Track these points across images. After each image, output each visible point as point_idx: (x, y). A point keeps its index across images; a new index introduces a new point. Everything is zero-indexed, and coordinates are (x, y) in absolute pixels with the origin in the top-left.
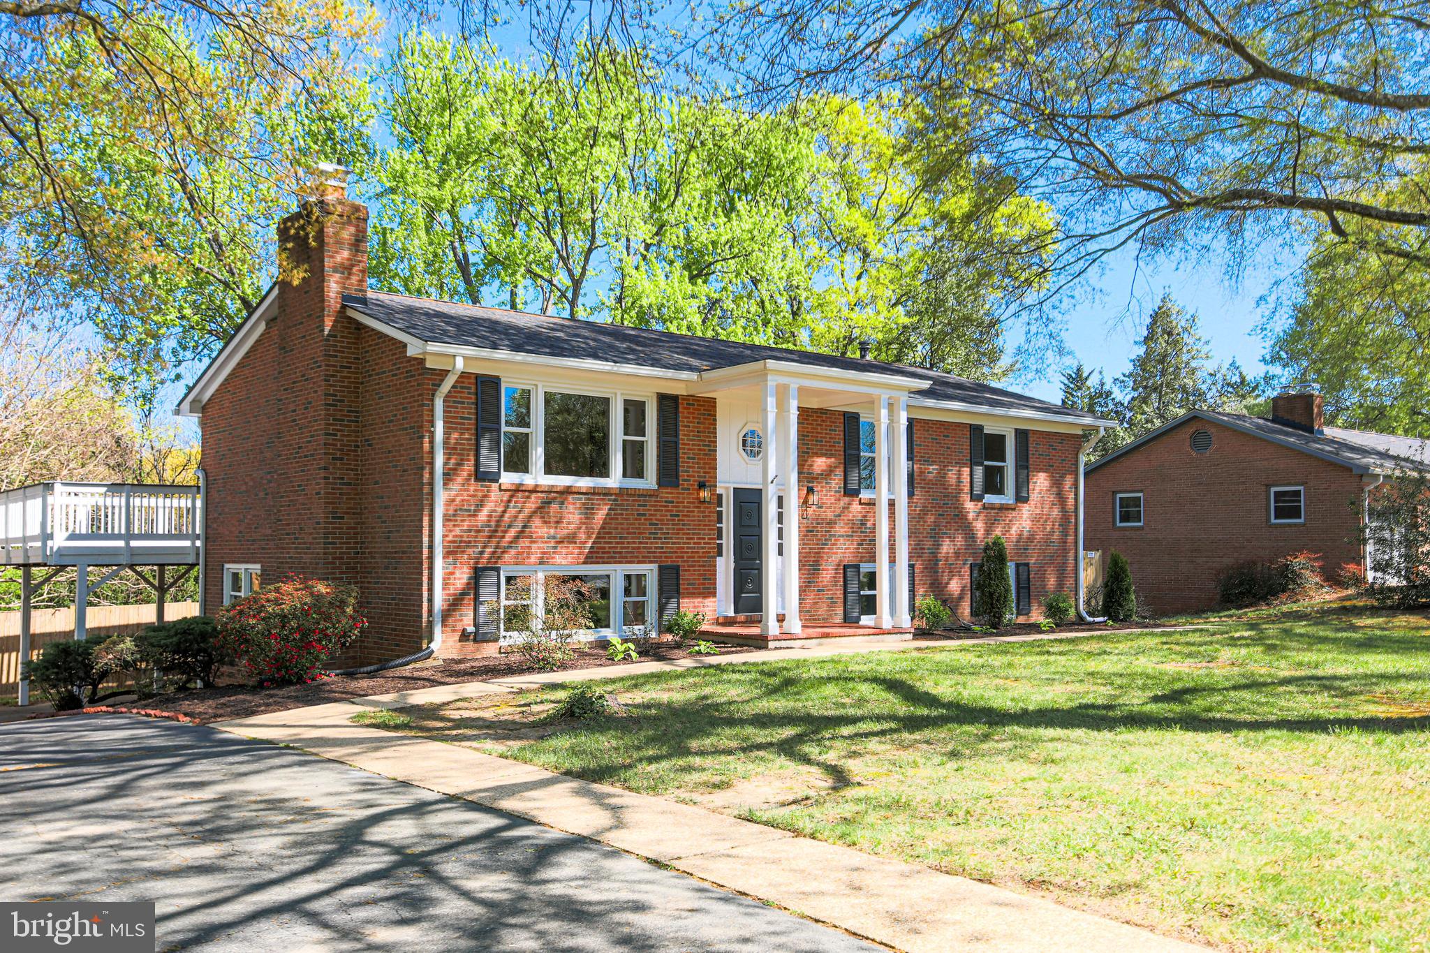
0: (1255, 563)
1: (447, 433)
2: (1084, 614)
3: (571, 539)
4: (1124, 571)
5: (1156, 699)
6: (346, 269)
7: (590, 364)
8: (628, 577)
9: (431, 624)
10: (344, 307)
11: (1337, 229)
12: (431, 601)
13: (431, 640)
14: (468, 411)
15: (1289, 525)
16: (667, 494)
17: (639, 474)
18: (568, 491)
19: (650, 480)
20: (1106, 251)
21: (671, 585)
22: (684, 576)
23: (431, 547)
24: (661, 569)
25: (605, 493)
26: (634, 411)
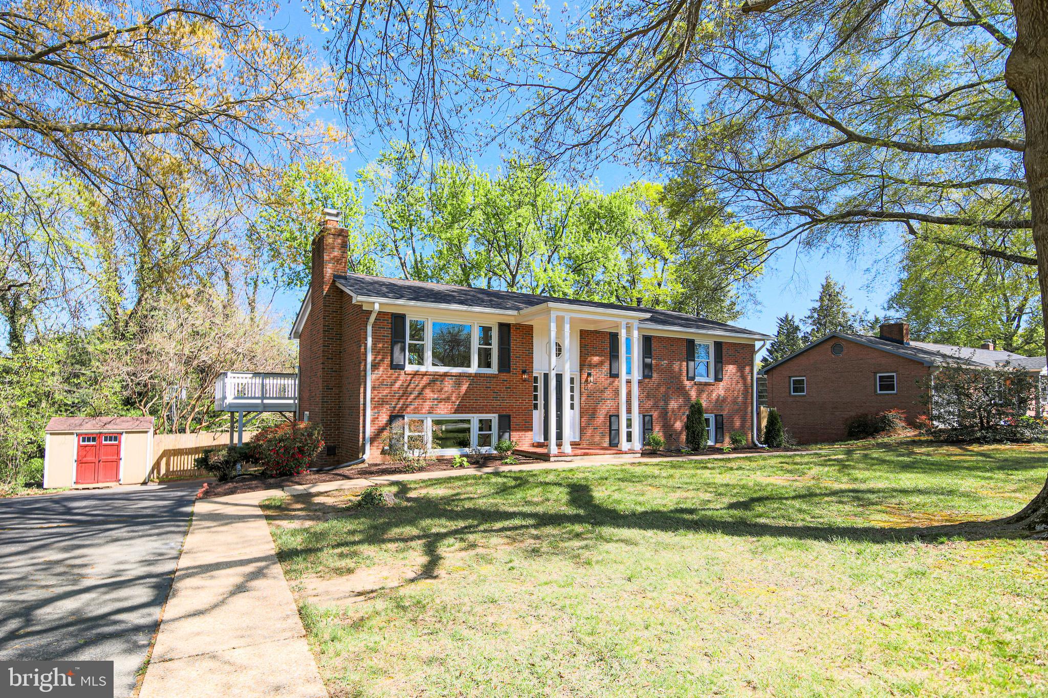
0: (867, 415)
1: (374, 344)
2: (757, 443)
3: (448, 399)
4: (776, 419)
6: (337, 260)
7: (454, 306)
8: (481, 421)
9: (364, 445)
10: (334, 281)
11: (912, 231)
12: (364, 432)
13: (364, 453)
14: (387, 333)
15: (888, 394)
16: (504, 376)
17: (488, 365)
18: (445, 375)
19: (494, 369)
20: (778, 248)
21: (506, 425)
22: (513, 420)
23: (365, 404)
24: (500, 417)
25: (469, 376)
26: (486, 330)
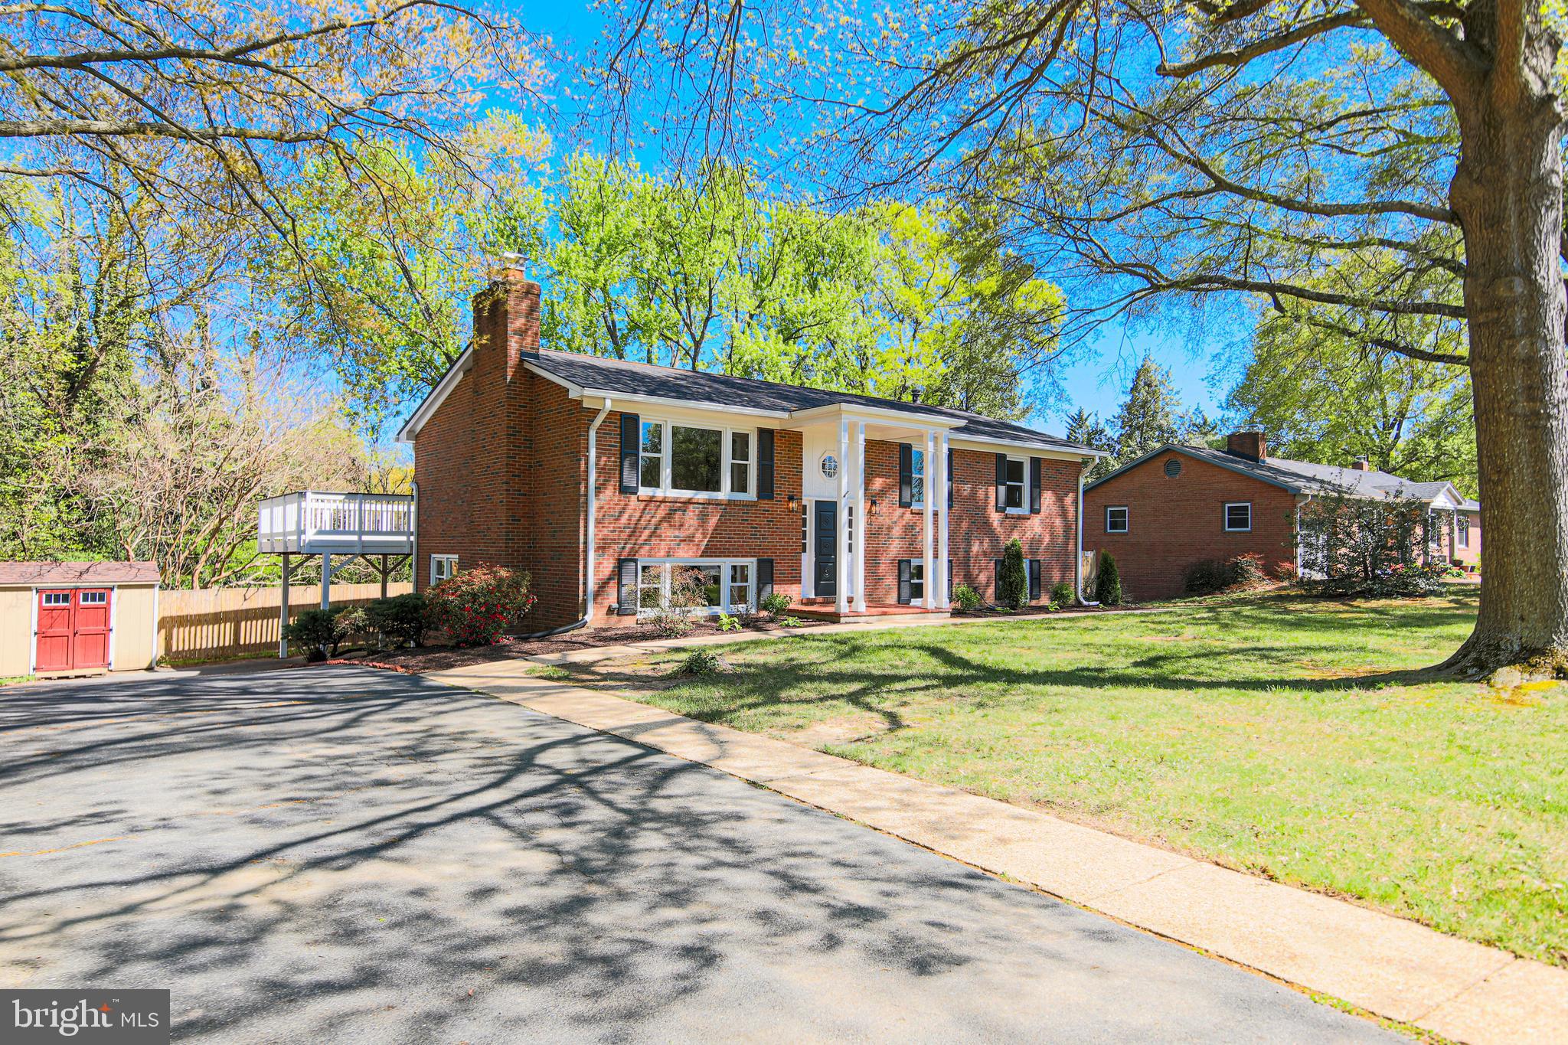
0: (1212, 561)
1: (598, 457)
2: (1082, 599)
3: (689, 539)
4: (1112, 567)
5: (1136, 664)
6: (522, 333)
7: (706, 405)
8: (734, 568)
9: (585, 601)
10: (522, 361)
11: (1278, 306)
12: (585, 583)
13: (585, 614)
14: (614, 441)
15: (1239, 532)
16: (765, 504)
17: (743, 488)
18: (689, 502)
19: (752, 495)
20: (1101, 321)
21: (767, 574)
22: (776, 567)
23: (586, 543)
24: (759, 562)
25: (717, 503)
26: (740, 442)
